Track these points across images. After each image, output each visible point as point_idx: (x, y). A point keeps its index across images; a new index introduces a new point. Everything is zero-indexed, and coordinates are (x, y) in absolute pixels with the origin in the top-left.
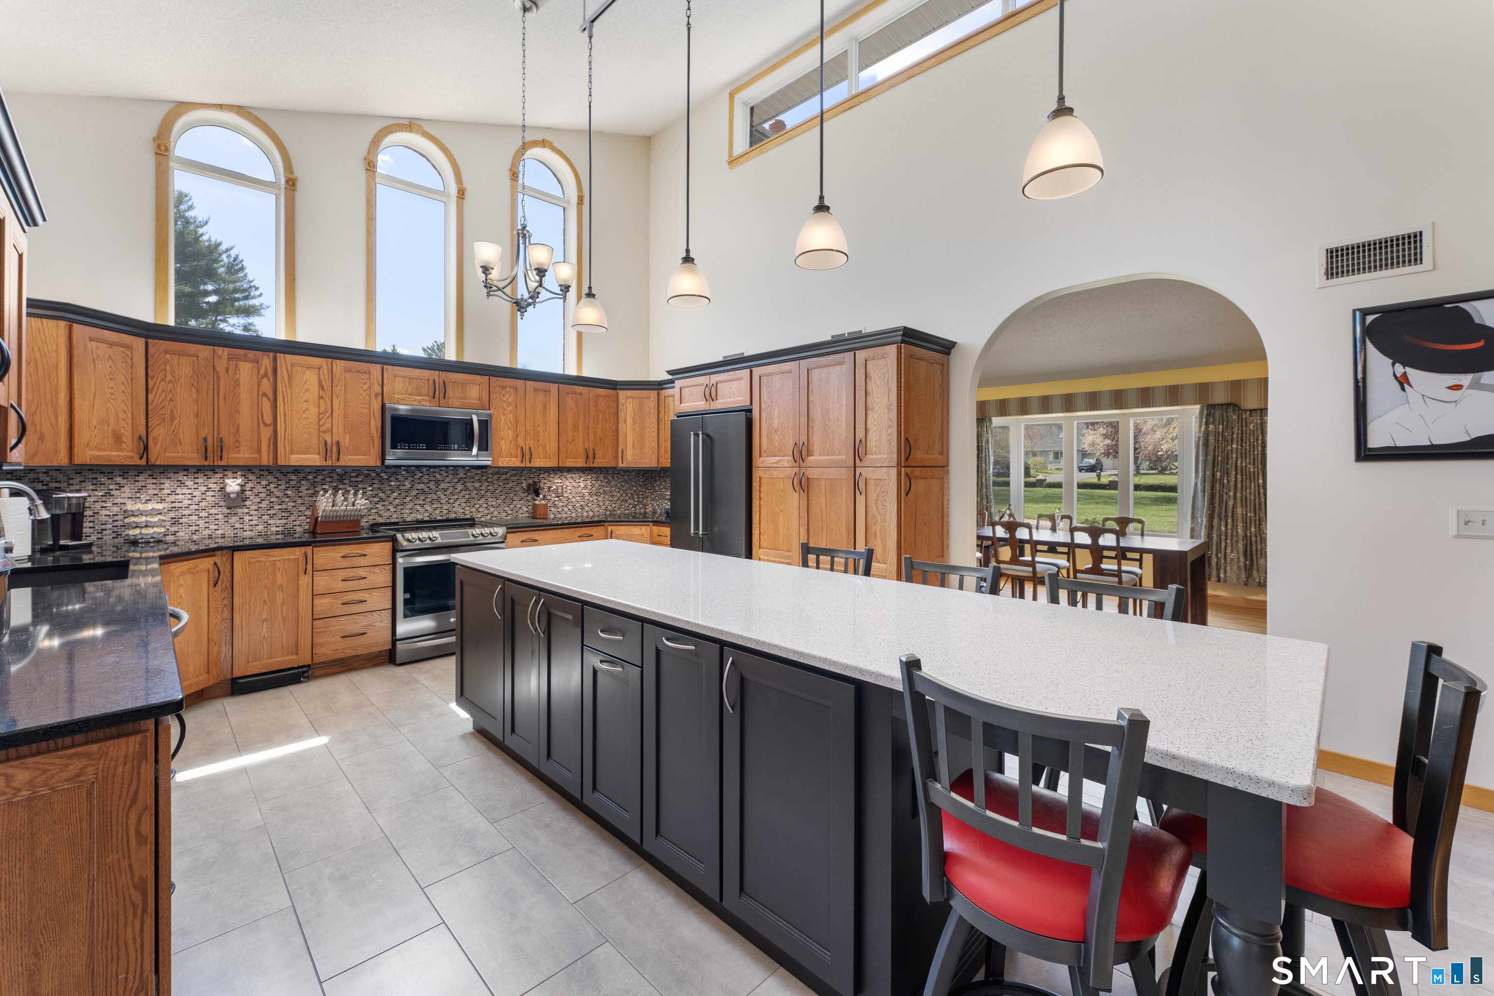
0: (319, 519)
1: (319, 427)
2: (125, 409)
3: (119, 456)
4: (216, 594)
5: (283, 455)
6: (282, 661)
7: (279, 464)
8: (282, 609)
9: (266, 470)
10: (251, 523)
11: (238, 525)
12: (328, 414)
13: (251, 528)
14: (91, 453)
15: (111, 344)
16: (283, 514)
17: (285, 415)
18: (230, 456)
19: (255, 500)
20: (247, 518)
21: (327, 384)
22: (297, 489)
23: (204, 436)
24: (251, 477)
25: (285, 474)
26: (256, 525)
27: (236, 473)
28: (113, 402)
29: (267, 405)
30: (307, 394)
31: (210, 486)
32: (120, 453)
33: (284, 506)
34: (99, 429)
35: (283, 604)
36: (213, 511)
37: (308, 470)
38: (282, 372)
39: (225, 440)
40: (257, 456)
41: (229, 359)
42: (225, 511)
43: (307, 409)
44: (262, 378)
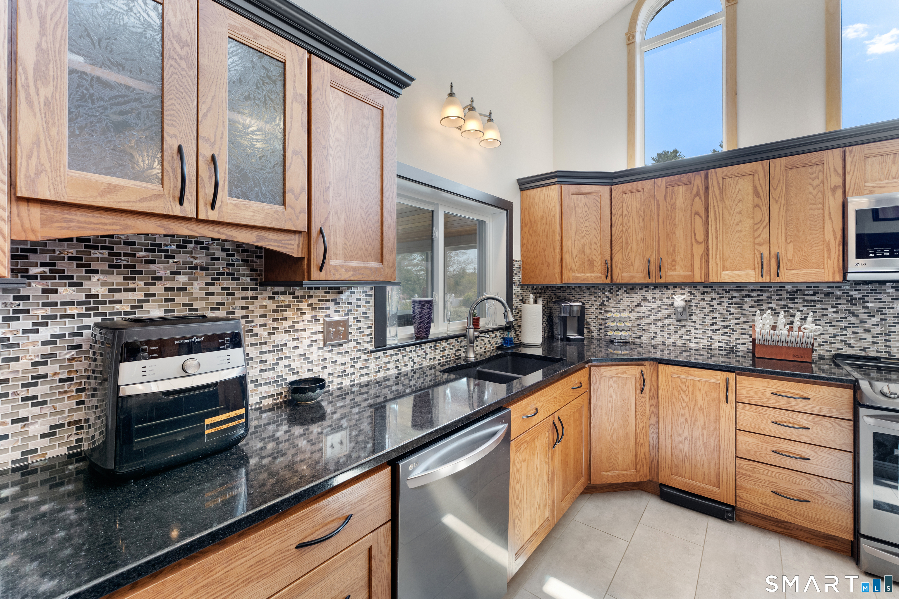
0: (756, 341)
1: (755, 239)
2: (596, 241)
3: (591, 276)
4: (643, 400)
5: (715, 271)
6: (703, 488)
7: (711, 281)
8: (703, 432)
9: (710, 287)
10: (697, 336)
11: (685, 337)
12: (765, 224)
13: (696, 340)
14: (573, 274)
15: (586, 194)
16: (726, 331)
17: (717, 231)
18: (668, 274)
19: (699, 315)
20: (693, 331)
21: (763, 190)
22: (740, 306)
23: (648, 258)
24: (695, 292)
25: (728, 291)
26: (700, 338)
27: (684, 289)
28: (587, 237)
29: (699, 223)
30: (740, 205)
31: (665, 300)
32: (592, 274)
33: (726, 323)
34: (579, 257)
35: (704, 428)
36: (666, 322)
37: (751, 287)
38: (714, 188)
39: (664, 260)
40: (690, 273)
41: (667, 187)
42: (676, 323)
43: (741, 222)
44: (695, 197)
